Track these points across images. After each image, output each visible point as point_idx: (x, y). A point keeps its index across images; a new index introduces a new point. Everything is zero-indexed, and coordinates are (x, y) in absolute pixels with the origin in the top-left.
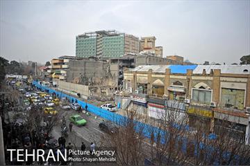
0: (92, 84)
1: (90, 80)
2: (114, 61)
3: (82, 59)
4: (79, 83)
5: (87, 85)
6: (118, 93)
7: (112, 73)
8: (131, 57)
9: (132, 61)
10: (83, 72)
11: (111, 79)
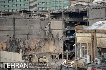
0: (26, 50)
1: (21, 45)
2: (56, 15)
3: (9, 14)
4: (7, 50)
5: (18, 52)
6: (67, 63)
7: (55, 33)
8: (82, 9)
9: (84, 14)
10: (12, 33)
11: (52, 43)
